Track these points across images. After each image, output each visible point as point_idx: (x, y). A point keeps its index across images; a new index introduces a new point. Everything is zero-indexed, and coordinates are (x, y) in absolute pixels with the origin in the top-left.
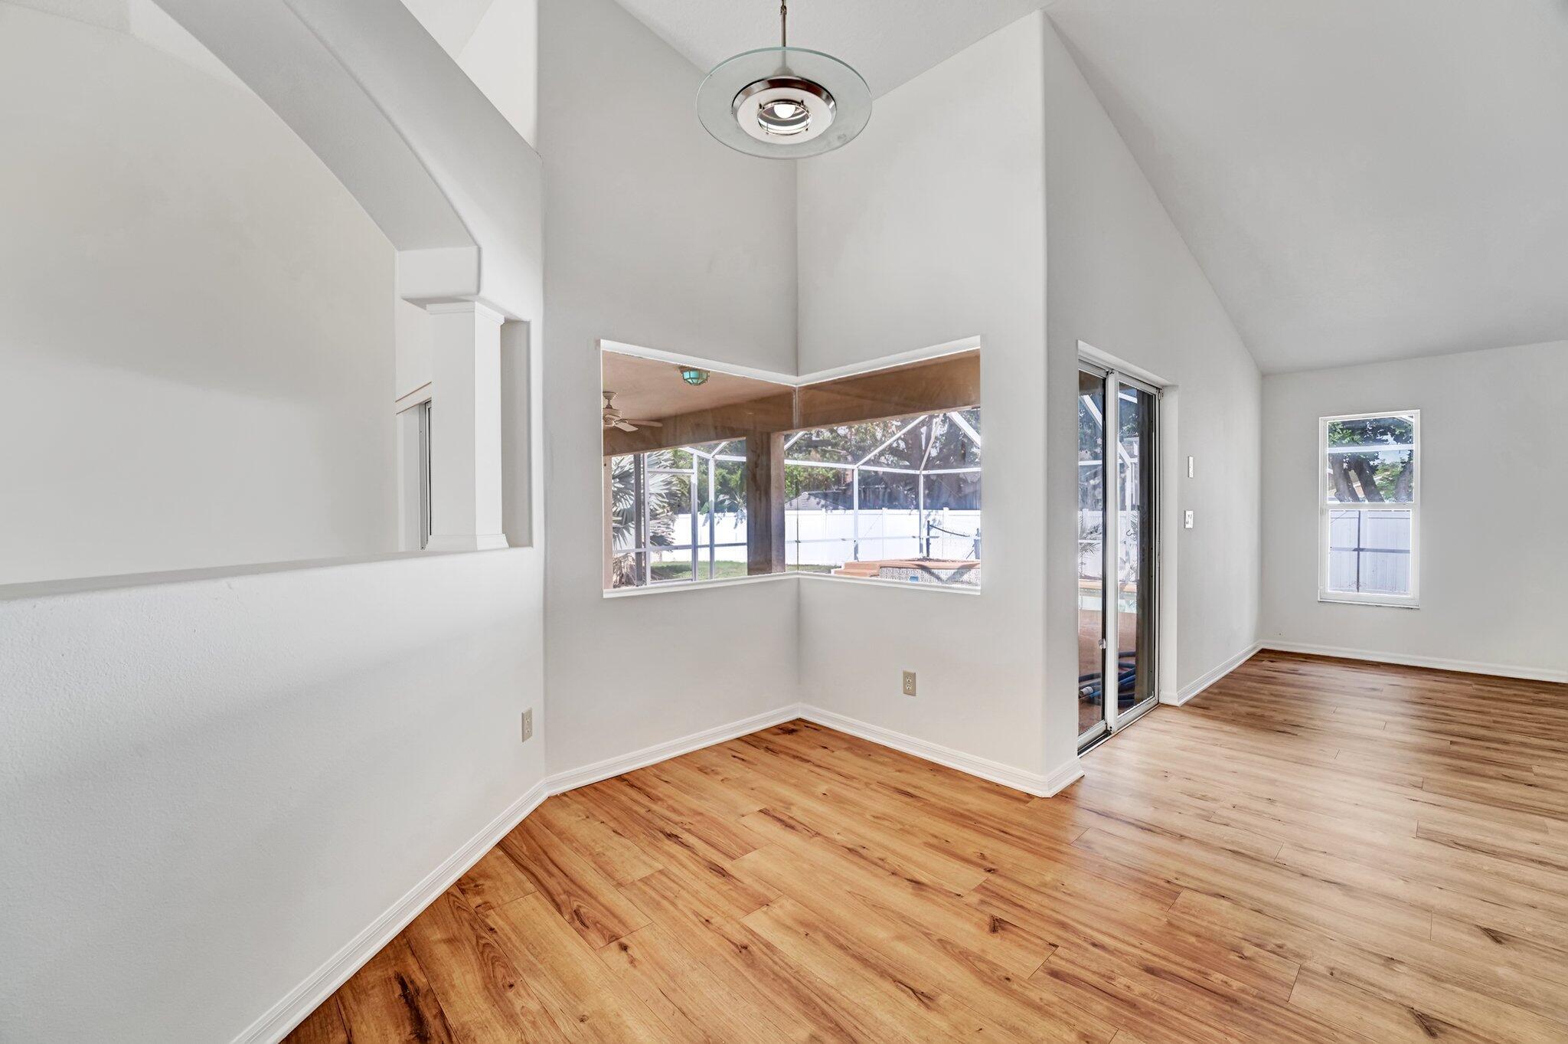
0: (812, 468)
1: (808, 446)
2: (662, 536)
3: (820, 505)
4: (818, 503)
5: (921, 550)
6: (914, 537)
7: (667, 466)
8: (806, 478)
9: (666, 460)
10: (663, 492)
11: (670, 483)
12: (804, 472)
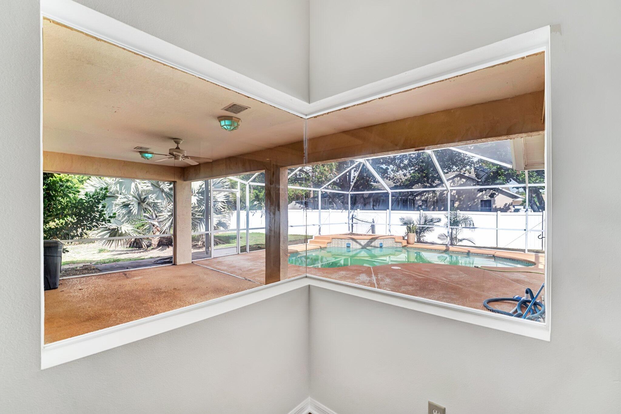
0: (296, 190)
1: (295, 180)
2: (223, 223)
3: (301, 207)
4: (300, 207)
5: (349, 230)
6: (346, 223)
7: (227, 188)
8: (293, 194)
9: (227, 185)
10: (225, 201)
11: (228, 196)
12: (292, 192)
